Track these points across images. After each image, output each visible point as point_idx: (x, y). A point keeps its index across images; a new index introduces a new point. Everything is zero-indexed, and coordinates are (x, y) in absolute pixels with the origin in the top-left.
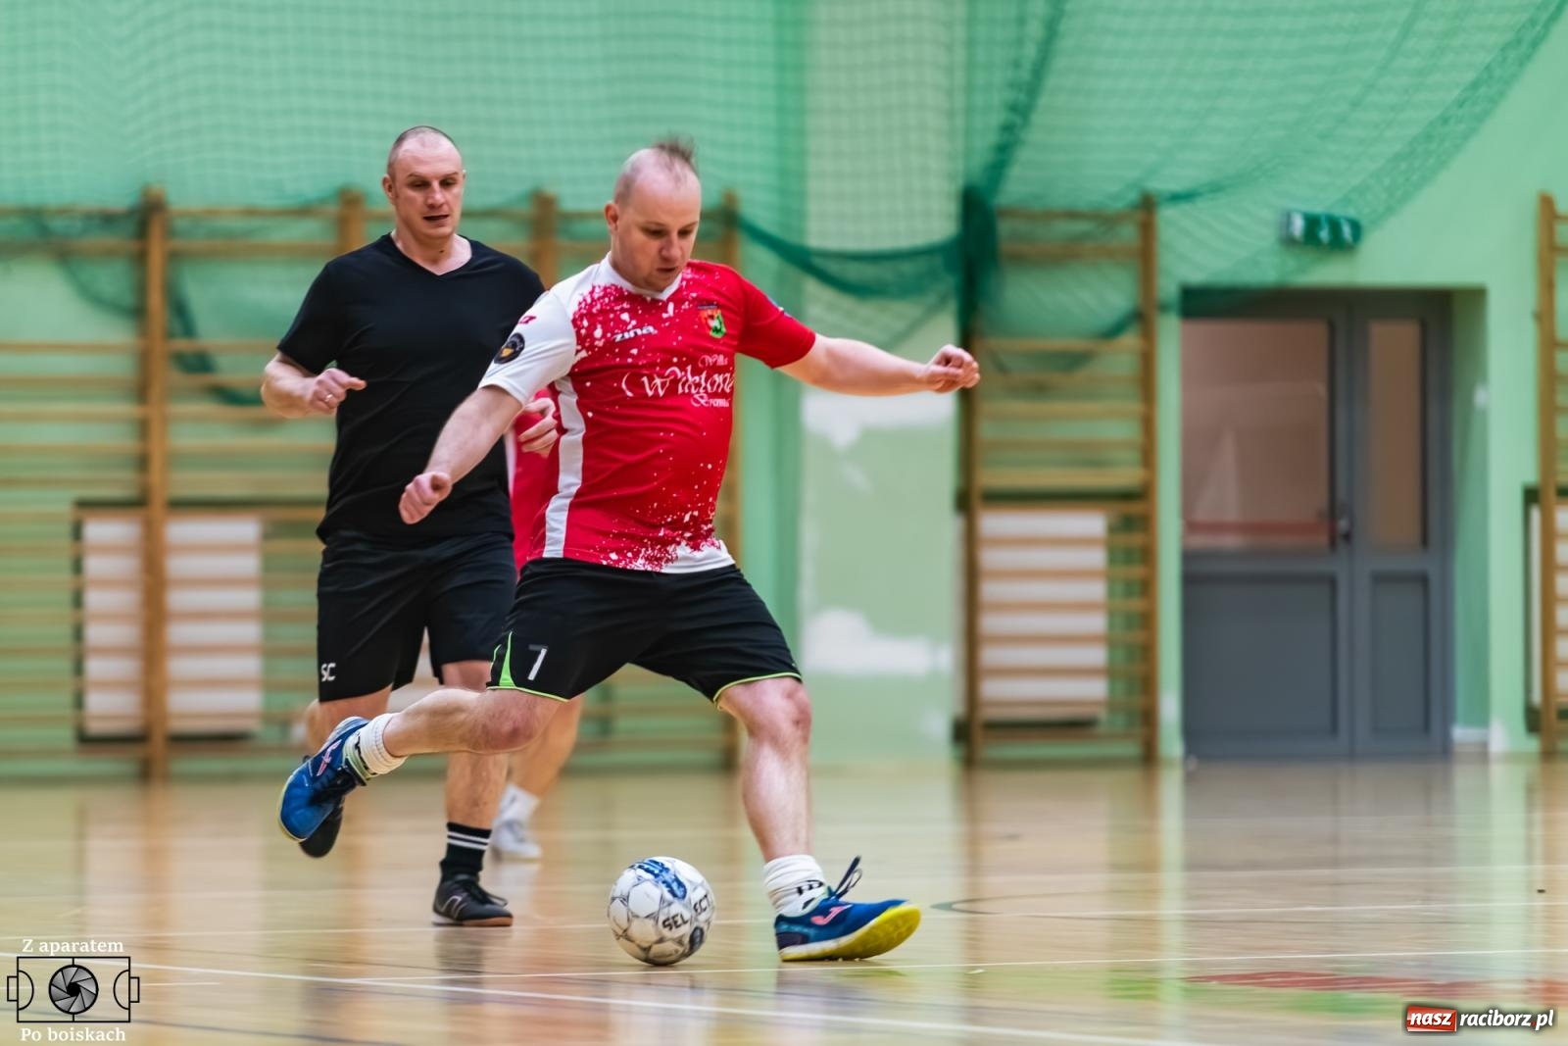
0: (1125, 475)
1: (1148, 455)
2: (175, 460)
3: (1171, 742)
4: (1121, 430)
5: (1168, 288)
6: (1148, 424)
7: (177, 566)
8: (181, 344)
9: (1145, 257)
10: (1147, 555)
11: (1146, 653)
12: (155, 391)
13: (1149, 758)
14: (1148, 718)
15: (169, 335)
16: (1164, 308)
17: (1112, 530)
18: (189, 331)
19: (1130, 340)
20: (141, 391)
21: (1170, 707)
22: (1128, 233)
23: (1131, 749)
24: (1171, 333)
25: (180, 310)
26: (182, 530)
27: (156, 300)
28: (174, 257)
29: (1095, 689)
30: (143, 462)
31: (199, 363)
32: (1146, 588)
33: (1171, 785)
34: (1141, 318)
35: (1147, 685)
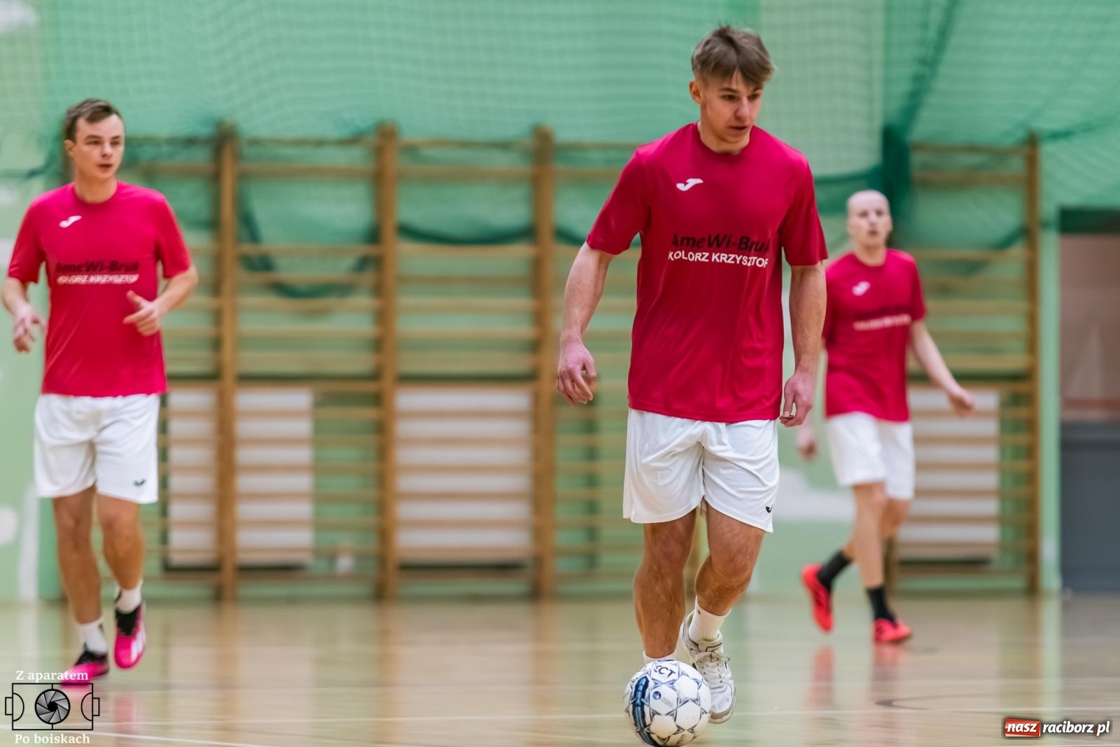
0: (1013, 361)
1: (1032, 345)
2: (243, 342)
3: (1051, 577)
4: (1010, 324)
5: (1049, 208)
6: (1032, 320)
7: (244, 428)
8: (247, 248)
9: (1030, 184)
10: (1031, 426)
11: (1030, 505)
12: (227, 286)
13: (1032, 590)
14: (1031, 558)
15: (238, 241)
16: (1045, 225)
17: (1004, 405)
18: (254, 237)
19: (1018, 251)
21: (1050, 549)
22: (1016, 165)
23: (1018, 582)
24: (1051, 247)
25: (247, 222)
26: (248, 399)
27: (228, 211)
28: (243, 177)
29: (989, 534)
30: (216, 344)
31: (263, 264)
32: (1031, 452)
33: (1051, 612)
34: (1027, 234)
35: (1031, 530)
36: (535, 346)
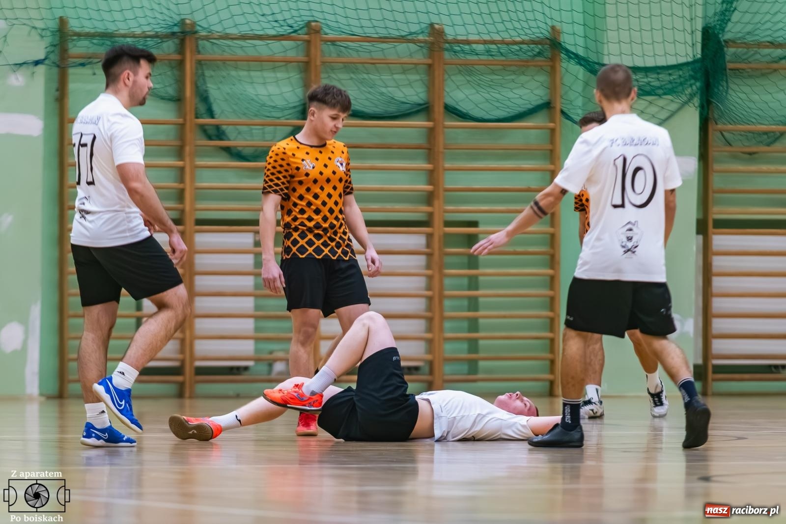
2: (201, 194)
7: (201, 262)
8: (207, 121)
12: (187, 149)
15: (198, 114)
18: (211, 113)
20: (180, 153)
25: (205, 98)
27: (188, 92)
28: (200, 64)
30: (180, 196)
31: (218, 133)
36: (429, 198)
